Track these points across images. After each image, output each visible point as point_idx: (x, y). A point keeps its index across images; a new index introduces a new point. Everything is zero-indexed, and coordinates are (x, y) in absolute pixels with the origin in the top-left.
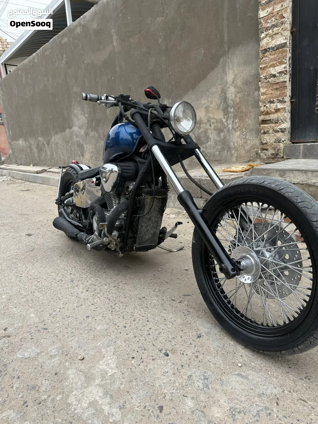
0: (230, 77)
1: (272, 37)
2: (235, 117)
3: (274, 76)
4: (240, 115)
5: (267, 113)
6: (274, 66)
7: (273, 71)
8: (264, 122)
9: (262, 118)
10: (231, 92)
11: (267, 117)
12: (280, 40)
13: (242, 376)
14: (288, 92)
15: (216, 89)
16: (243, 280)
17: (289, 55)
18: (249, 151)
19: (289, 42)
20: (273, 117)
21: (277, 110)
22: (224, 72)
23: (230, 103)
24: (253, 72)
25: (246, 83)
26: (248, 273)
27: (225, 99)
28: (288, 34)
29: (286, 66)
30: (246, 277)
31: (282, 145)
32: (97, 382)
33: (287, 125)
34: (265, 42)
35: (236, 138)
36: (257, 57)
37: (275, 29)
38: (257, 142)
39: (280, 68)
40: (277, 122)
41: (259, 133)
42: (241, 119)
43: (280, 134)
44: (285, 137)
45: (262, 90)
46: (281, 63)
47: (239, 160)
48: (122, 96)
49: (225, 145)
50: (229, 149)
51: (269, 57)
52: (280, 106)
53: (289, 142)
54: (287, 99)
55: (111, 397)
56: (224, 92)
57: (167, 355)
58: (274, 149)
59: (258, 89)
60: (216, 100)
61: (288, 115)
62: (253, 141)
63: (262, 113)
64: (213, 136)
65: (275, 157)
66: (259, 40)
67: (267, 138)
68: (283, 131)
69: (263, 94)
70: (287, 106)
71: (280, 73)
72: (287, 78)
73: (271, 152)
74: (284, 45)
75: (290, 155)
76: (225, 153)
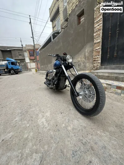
0: (86, 50)
1: (97, 40)
2: (87, 60)
3: (97, 50)
4: (89, 59)
5: (95, 59)
6: (97, 47)
7: (97, 48)
8: (94, 61)
9: (94, 60)
10: (87, 54)
11: (95, 60)
12: (99, 41)
13: (78, 120)
14: (101, 53)
15: (83, 53)
16: (80, 97)
17: (101, 44)
18: (91, 68)
19: (101, 41)
20: (96, 59)
21: (98, 58)
22: (85, 49)
23: (86, 56)
24: (92, 49)
25: (90, 52)
26: (81, 96)
27: (85, 56)
28: (101, 39)
29: (100, 47)
30: (81, 97)
31: (98, 66)
32: (45, 117)
33: (100, 61)
34: (95, 41)
35: (87, 65)
36: (93, 45)
37: (98, 38)
38: (93, 66)
39: (98, 48)
40: (97, 61)
41: (93, 63)
42: (89, 60)
43: (98, 64)
44: (99, 64)
45: (94, 53)
46: (99, 46)
47: (88, 70)
48: (57, 54)
49: (85, 66)
50: (86, 67)
51: (96, 45)
52: (98, 57)
53: (100, 66)
54: (100, 55)
55: (47, 121)
56: (85, 54)
57: (62, 113)
58: (96, 67)
59: (93, 53)
60: (83, 56)
61: (100, 59)
62: (91, 65)
63: (94, 59)
64: (82, 64)
65: (97, 69)
66: (94, 41)
67: (95, 65)
68: (99, 63)
69: (94, 54)
70: (100, 57)
71: (99, 49)
72: (100, 50)
73: (96, 68)
74: (100, 42)
75: (100, 69)
76: (85, 68)
